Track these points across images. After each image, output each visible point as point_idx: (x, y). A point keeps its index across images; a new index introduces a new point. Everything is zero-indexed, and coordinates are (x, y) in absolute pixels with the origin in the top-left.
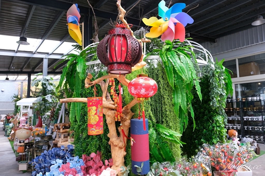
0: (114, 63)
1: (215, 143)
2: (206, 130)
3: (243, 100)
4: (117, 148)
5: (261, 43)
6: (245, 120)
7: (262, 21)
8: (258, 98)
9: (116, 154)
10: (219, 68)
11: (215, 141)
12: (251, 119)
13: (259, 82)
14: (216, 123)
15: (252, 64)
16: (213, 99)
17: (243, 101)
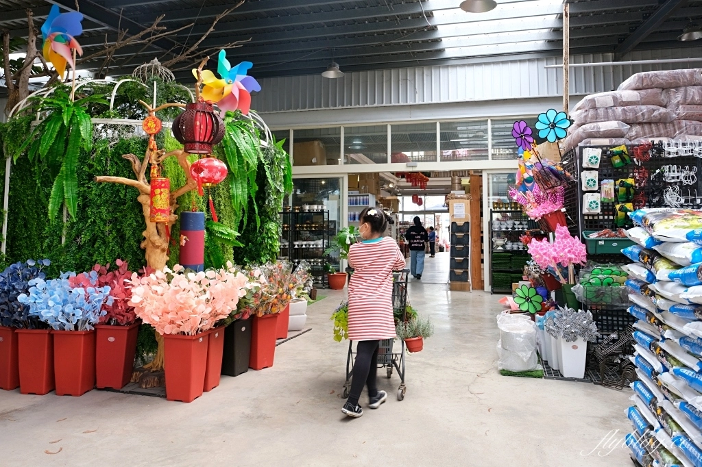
0: (195, 142)
1: (264, 262)
2: (253, 243)
3: (295, 209)
4: (159, 251)
5: (332, 108)
6: (296, 247)
7: (337, 73)
8: (320, 207)
9: (158, 259)
10: (279, 152)
11: (263, 259)
12: (306, 245)
13: (324, 179)
14: (267, 233)
15: (316, 143)
16: (269, 195)
17: (296, 211)
